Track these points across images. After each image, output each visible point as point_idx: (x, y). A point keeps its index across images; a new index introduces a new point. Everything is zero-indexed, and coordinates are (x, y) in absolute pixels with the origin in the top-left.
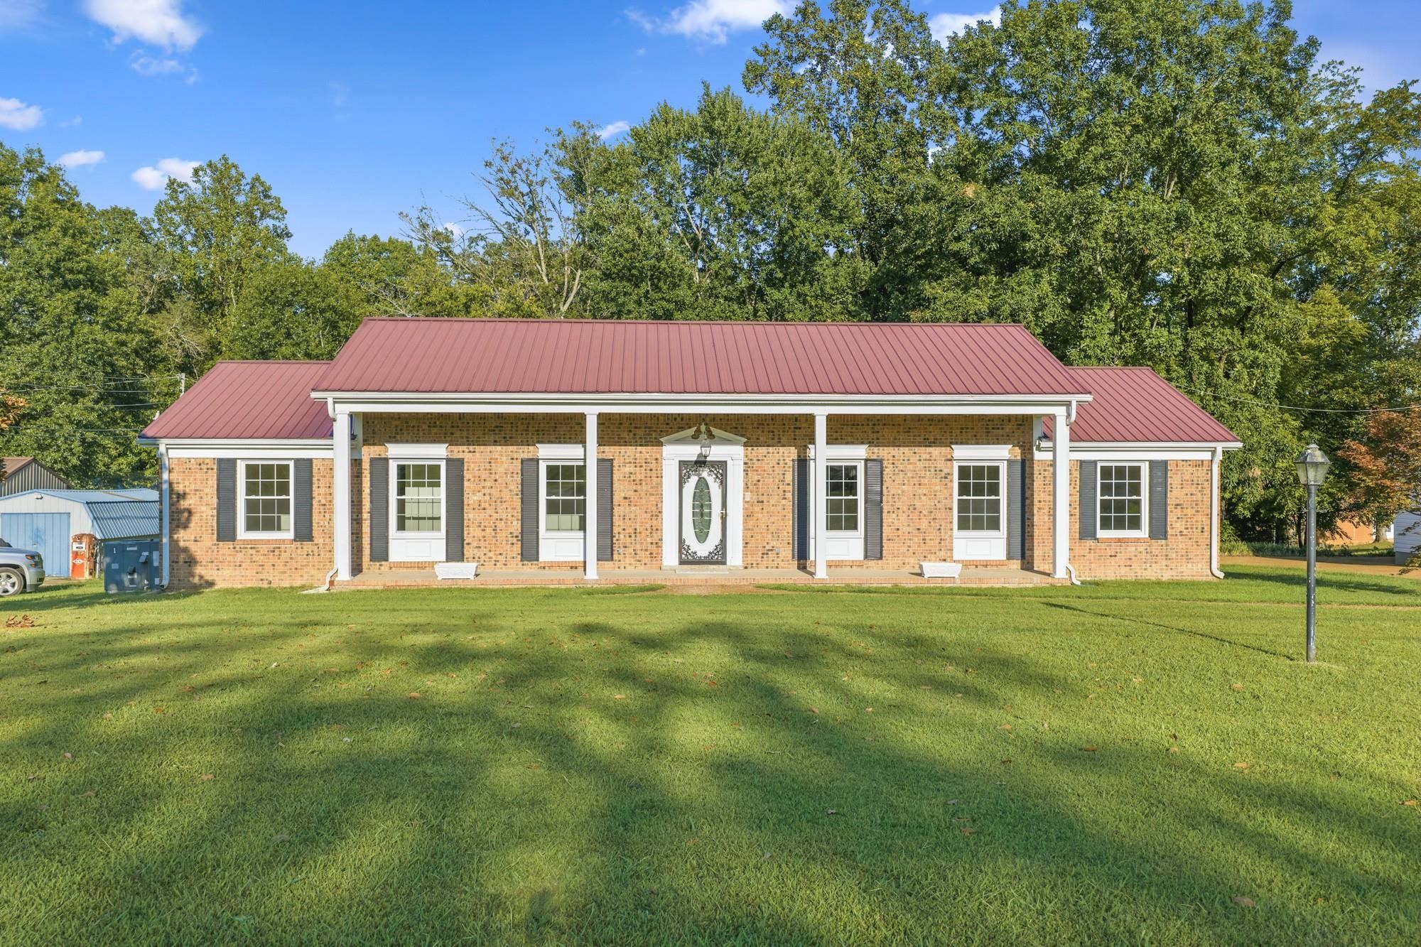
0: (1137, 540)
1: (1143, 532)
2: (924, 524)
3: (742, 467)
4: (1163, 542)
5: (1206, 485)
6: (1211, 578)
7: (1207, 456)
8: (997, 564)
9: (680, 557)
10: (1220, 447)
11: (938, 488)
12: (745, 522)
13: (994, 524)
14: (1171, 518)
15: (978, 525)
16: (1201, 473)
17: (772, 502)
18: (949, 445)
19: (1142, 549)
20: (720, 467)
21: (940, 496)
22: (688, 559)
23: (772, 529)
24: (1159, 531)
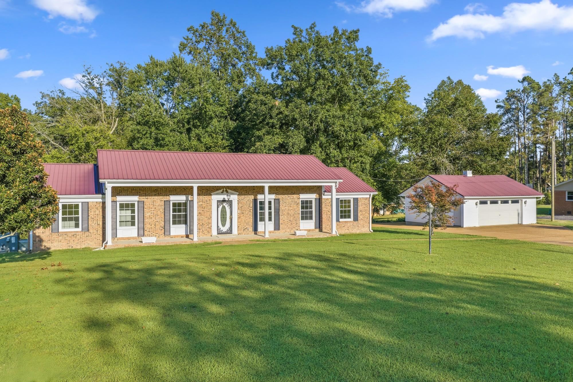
0: (350, 222)
1: (351, 219)
2: (292, 219)
3: (237, 202)
4: (357, 222)
5: (368, 205)
6: (370, 232)
7: (368, 196)
8: (313, 230)
9: (218, 232)
10: (372, 194)
11: (295, 207)
12: (238, 220)
13: (311, 218)
14: (359, 215)
15: (306, 218)
16: (367, 201)
17: (246, 213)
18: (299, 194)
19: (351, 224)
20: (230, 203)
21: (296, 210)
22: (220, 233)
23: (246, 221)
24: (356, 219)
